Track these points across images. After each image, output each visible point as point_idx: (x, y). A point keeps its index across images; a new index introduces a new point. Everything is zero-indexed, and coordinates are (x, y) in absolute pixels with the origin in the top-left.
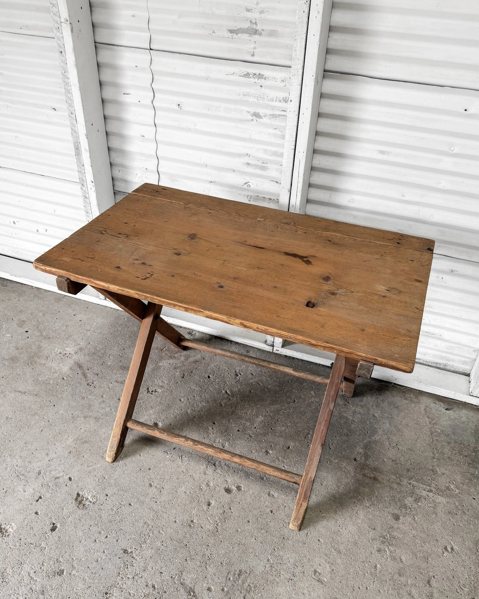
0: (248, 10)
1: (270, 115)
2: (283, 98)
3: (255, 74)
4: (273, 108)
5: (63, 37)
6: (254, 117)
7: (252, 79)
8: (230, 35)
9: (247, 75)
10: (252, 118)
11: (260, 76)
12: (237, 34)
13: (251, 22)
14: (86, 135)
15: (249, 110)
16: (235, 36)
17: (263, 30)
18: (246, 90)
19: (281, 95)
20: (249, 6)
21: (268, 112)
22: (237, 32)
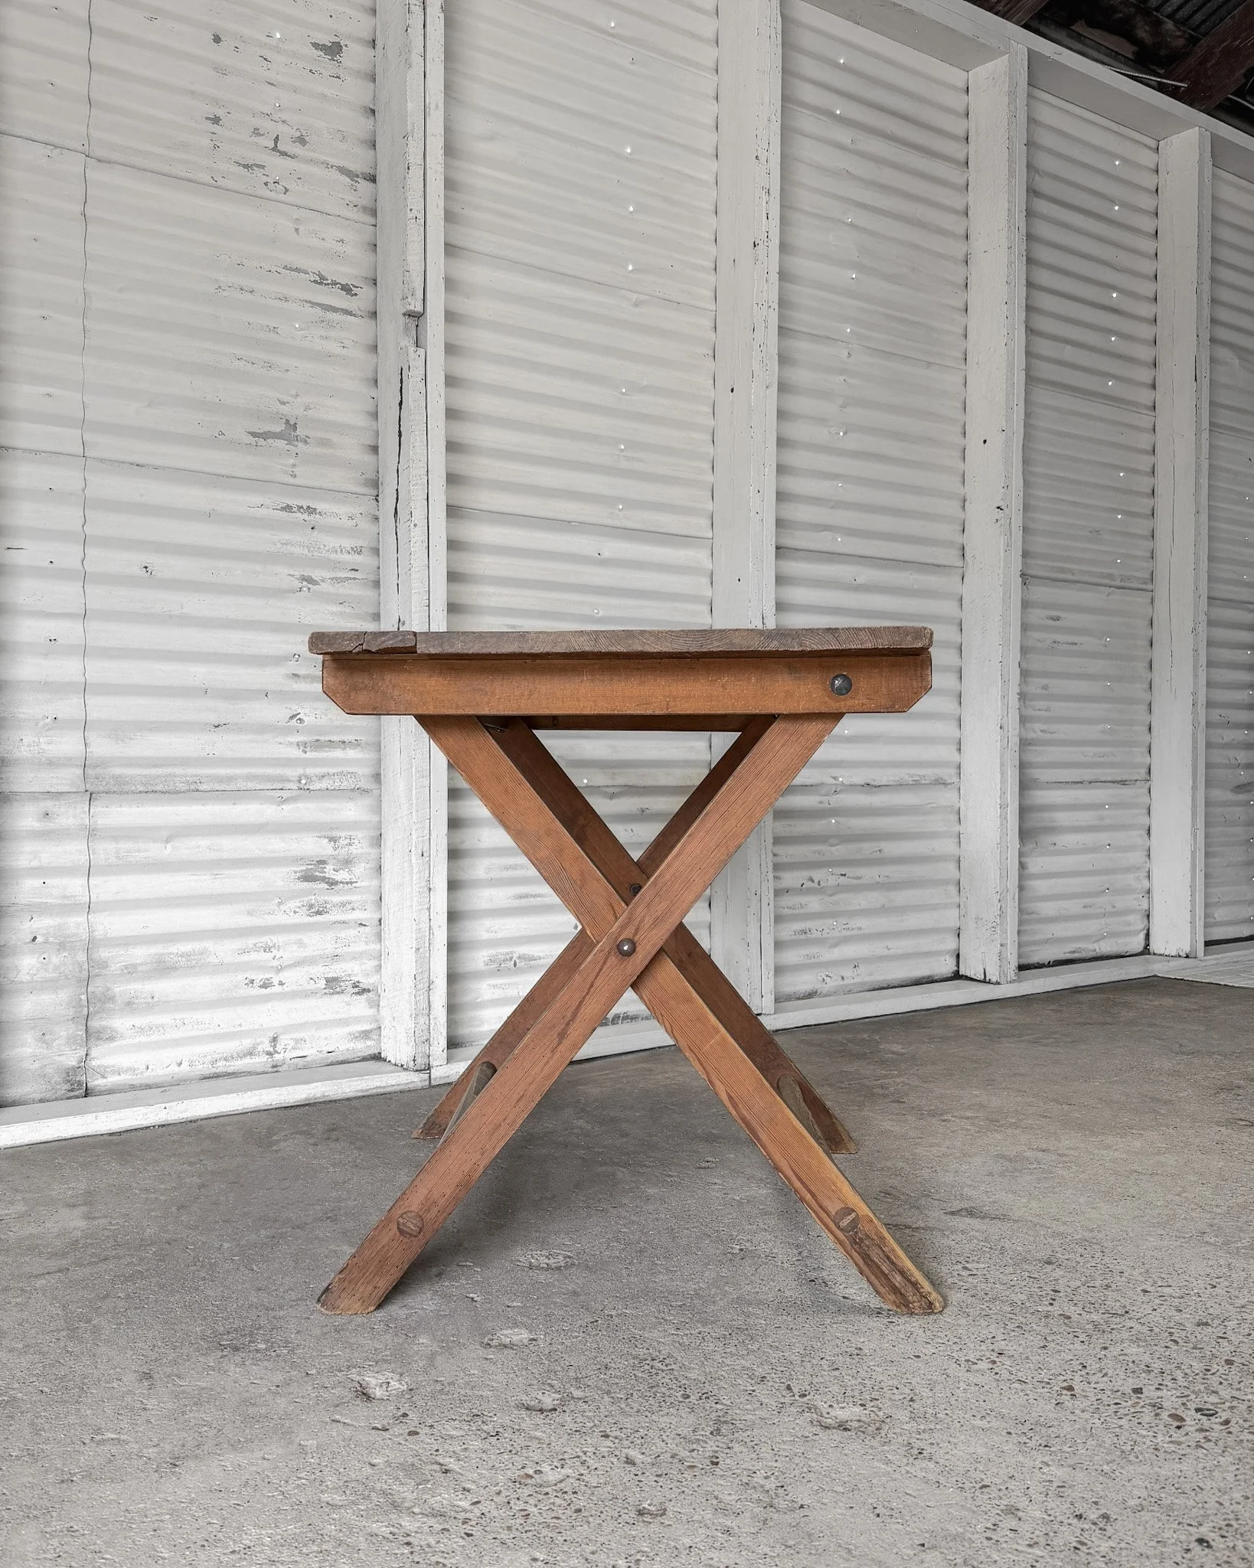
0: (283, 403)
1: (332, 579)
2: (352, 548)
3: (302, 507)
4: (336, 565)
6: (305, 583)
7: (299, 515)
8: (253, 440)
9: (288, 508)
10: (300, 585)
11: (311, 510)
12: (265, 440)
13: (287, 422)
15: (292, 573)
16: (261, 441)
17: (309, 437)
18: (286, 536)
19: (348, 543)
20: (286, 398)
21: (327, 574)
22: (265, 436)
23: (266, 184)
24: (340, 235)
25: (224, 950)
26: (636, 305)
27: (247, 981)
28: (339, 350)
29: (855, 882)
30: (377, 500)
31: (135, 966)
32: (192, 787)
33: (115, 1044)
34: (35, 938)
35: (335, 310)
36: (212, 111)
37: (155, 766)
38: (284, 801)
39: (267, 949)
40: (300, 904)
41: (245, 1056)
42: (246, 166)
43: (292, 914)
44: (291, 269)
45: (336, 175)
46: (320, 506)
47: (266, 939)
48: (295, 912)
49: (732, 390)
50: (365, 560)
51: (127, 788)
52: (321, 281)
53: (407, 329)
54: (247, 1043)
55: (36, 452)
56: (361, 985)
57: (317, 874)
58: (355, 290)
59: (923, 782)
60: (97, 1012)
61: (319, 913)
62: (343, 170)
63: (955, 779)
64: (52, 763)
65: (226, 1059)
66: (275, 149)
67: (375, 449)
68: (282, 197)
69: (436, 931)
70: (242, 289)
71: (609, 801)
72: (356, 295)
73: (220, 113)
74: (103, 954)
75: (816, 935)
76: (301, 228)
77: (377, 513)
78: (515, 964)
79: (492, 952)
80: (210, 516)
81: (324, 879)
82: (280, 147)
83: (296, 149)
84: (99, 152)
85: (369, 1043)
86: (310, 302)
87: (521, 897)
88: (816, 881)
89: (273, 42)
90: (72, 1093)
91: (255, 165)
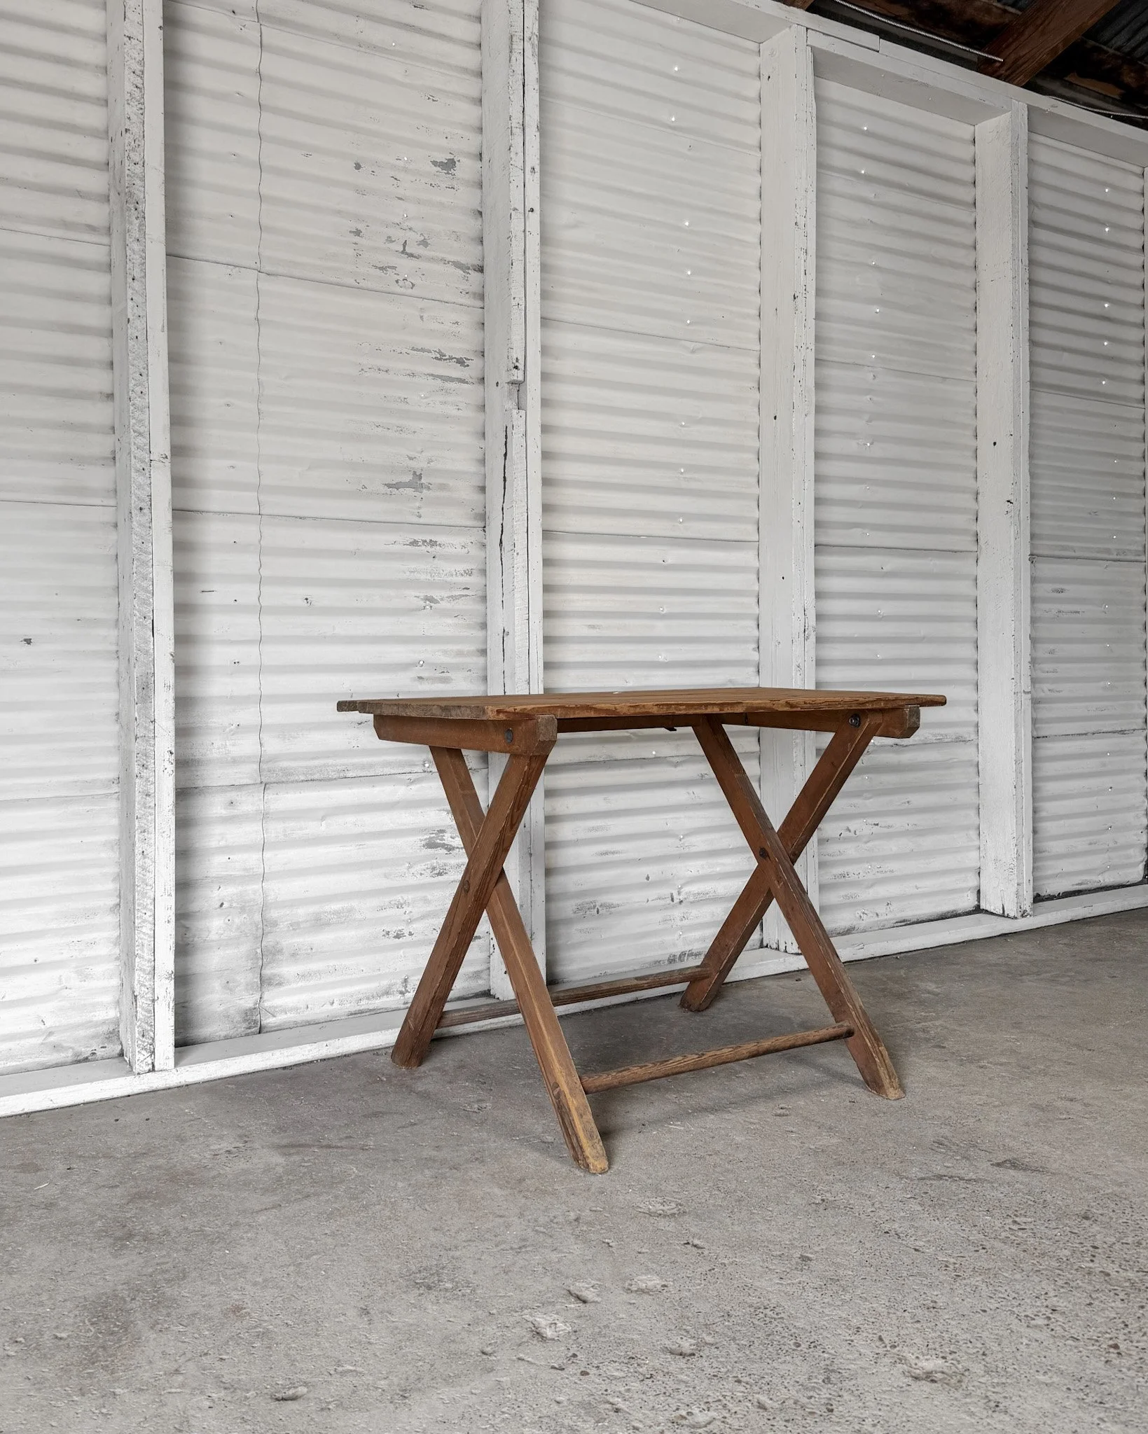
0: (411, 459)
1: (449, 597)
2: (465, 571)
3: (426, 541)
4: (452, 586)
5: (150, 484)
6: (428, 603)
7: (423, 548)
8: (388, 490)
9: (414, 543)
10: (424, 604)
11: (433, 543)
12: (397, 490)
13: (415, 473)
14: (171, 655)
15: (418, 594)
16: (394, 491)
17: (430, 484)
18: (413, 566)
19: (461, 567)
20: (412, 454)
21: (445, 594)
22: (397, 486)
23: (397, 282)
24: (456, 318)
25: (365, 907)
26: (693, 352)
27: (384, 933)
28: (454, 412)
29: (886, 830)
30: (484, 531)
31: (298, 923)
32: (342, 775)
33: (282, 989)
35: (452, 379)
36: (354, 225)
37: (313, 759)
38: (412, 782)
39: (399, 906)
40: (425, 867)
41: (383, 995)
42: (382, 269)
43: (418, 876)
44: (417, 350)
45: (452, 269)
46: (440, 539)
47: (399, 897)
48: (421, 874)
49: (775, 418)
50: (475, 580)
51: (292, 778)
52: (441, 357)
53: (510, 393)
54: (385, 983)
55: (223, 513)
57: (438, 841)
58: (467, 362)
59: (946, 740)
60: (270, 963)
61: (440, 874)
62: (458, 265)
63: (973, 737)
64: (235, 761)
65: (368, 998)
66: (404, 252)
67: (483, 489)
68: (410, 291)
69: (536, 890)
70: (379, 370)
71: (673, 769)
72: (468, 366)
73: (360, 226)
74: (274, 914)
75: (853, 878)
76: (425, 316)
77: (484, 541)
78: (598, 912)
79: (579, 901)
80: (355, 554)
81: (443, 846)
82: (408, 250)
83: (420, 250)
84: (268, 268)
85: (480, 982)
86: (432, 375)
87: (602, 854)
88: (852, 831)
89: (401, 163)
90: (249, 1031)
91: (389, 267)
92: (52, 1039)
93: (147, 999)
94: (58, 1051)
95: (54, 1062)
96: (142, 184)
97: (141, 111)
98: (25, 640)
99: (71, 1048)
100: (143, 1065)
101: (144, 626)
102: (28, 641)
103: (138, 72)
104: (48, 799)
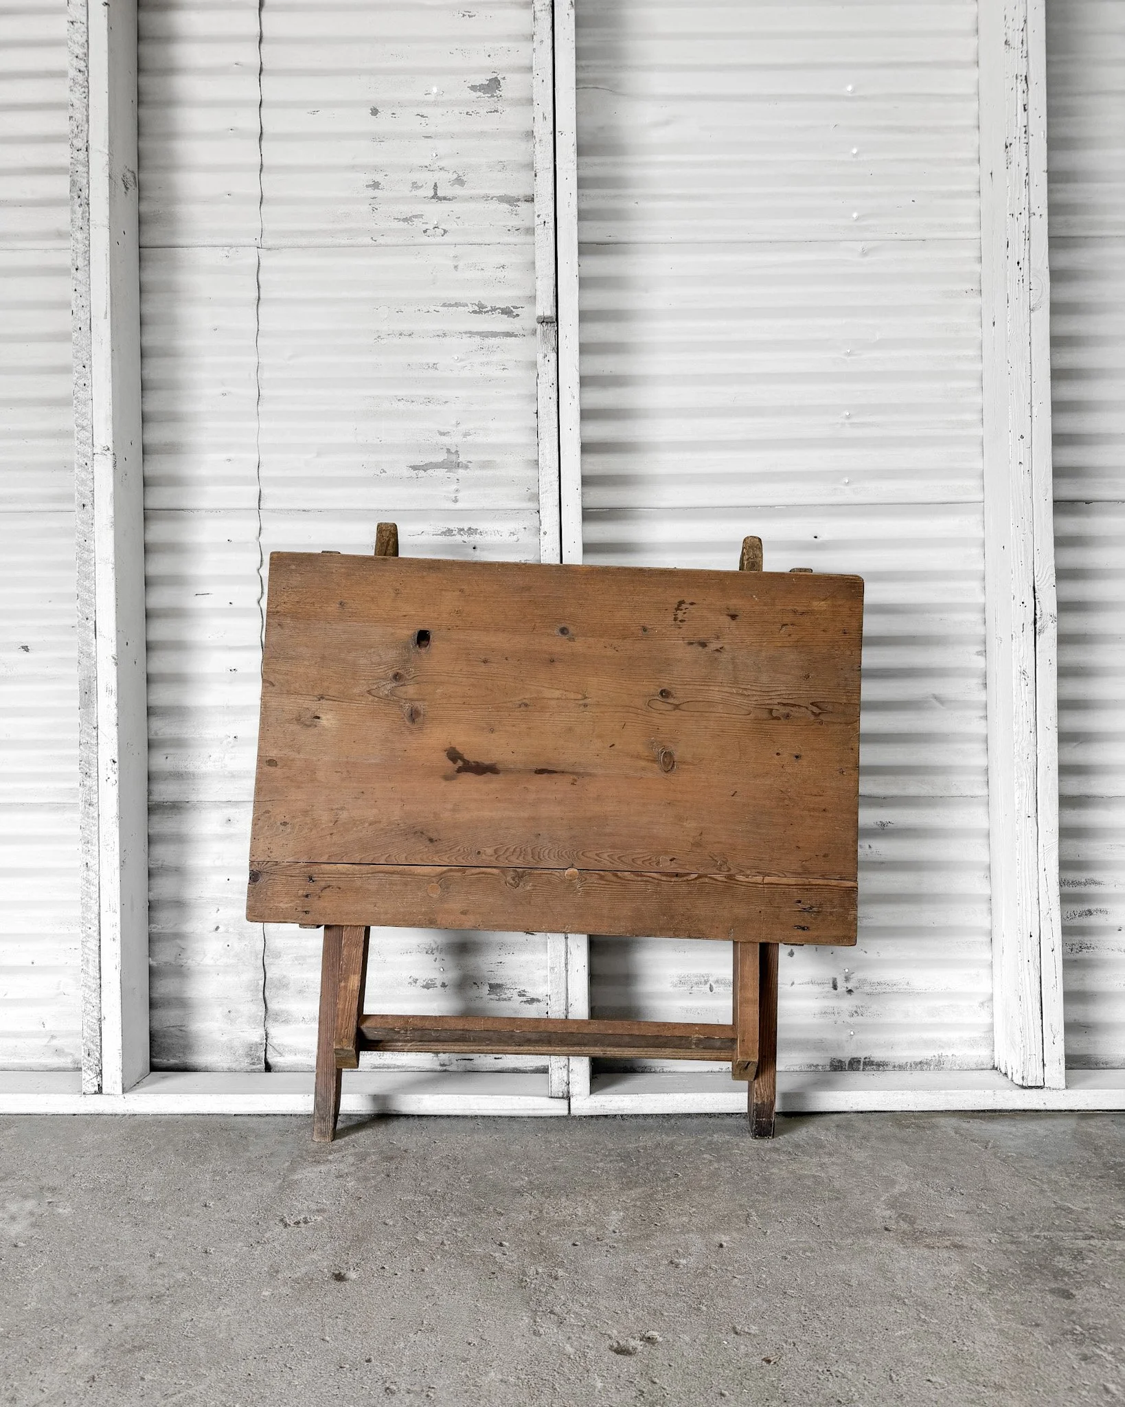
0: (443, 434)
3: (462, 529)
5: (93, 479)
7: (458, 537)
8: (413, 473)
9: (449, 532)
11: (471, 531)
12: (425, 471)
13: (448, 451)
14: (113, 658)
16: (421, 473)
17: (470, 462)
20: (443, 429)
22: (425, 468)
23: (425, 231)
24: (502, 260)
27: (411, 980)
28: (500, 374)
30: (540, 513)
31: (304, 958)
33: (291, 1027)
34: (217, 928)
35: (494, 334)
36: (368, 178)
39: (430, 951)
42: (405, 220)
44: (450, 305)
45: (494, 205)
46: (481, 526)
47: (429, 941)
52: (480, 309)
53: (544, 335)
55: (218, 510)
56: (527, 994)
58: (516, 312)
60: (273, 996)
62: (503, 199)
64: (233, 776)
66: (435, 196)
67: (535, 464)
70: (401, 334)
72: (518, 315)
73: (379, 177)
74: (279, 945)
76: (461, 264)
77: (539, 526)
78: (711, 989)
79: (683, 973)
82: (440, 193)
83: (458, 191)
84: (269, 242)
86: (470, 332)
89: (431, 98)
90: (254, 1067)
91: (414, 216)
92: (55, 1042)
93: (92, 1017)
94: (59, 1056)
95: (56, 1066)
96: (85, 169)
97: (84, 95)
98: (23, 647)
99: (71, 1054)
100: (90, 1085)
101: (86, 628)
102: (26, 649)
103: (81, 56)
104: (42, 805)
